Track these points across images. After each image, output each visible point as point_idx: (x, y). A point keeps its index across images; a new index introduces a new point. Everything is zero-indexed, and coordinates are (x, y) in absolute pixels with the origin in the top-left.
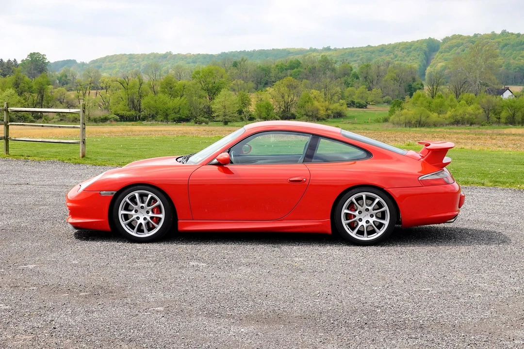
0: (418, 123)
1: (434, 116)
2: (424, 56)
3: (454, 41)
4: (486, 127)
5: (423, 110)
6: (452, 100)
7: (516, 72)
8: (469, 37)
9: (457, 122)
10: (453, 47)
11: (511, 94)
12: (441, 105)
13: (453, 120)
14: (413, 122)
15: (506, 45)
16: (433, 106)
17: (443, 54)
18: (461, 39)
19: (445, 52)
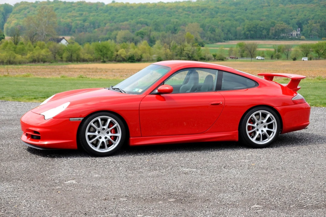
0: (8, 62)
1: (19, 57)
2: (2, 16)
3: (22, 6)
4: (54, 64)
5: (11, 53)
6: (30, 46)
7: (64, 27)
8: (32, 3)
9: (35, 61)
10: (22, 10)
11: (66, 42)
12: (23, 50)
13: (31, 60)
14: (5, 61)
15: (57, 9)
16: (17, 50)
17: (15, 14)
18: (27, 5)
19: (16, 13)
